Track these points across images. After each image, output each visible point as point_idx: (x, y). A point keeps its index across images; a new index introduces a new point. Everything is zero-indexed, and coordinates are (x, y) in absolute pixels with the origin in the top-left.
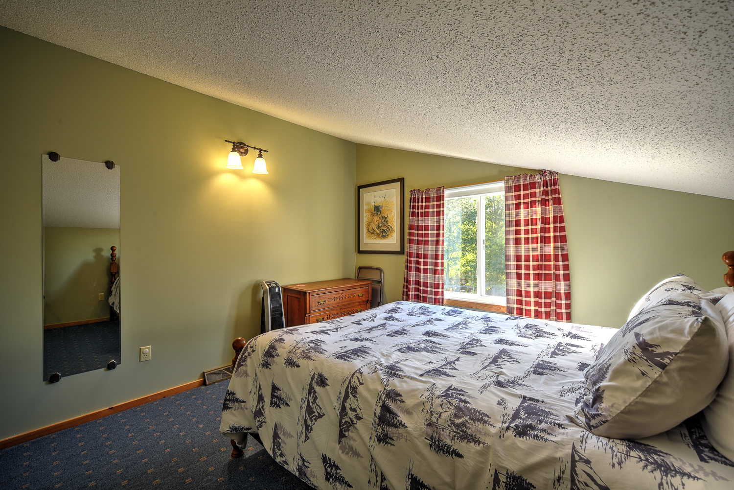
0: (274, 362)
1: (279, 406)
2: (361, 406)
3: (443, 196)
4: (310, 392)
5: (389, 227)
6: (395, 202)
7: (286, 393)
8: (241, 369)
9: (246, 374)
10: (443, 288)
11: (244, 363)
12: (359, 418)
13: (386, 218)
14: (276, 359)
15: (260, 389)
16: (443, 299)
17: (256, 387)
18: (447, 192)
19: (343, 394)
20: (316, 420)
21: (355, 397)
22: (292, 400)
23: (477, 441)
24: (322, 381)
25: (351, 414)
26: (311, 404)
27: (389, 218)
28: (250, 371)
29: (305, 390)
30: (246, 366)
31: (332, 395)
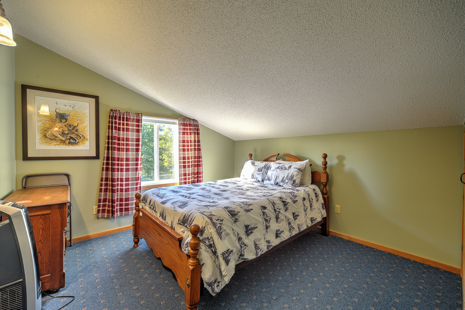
0: (240, 216)
1: (252, 232)
2: (279, 206)
3: (142, 120)
4: (264, 215)
5: (81, 136)
6: (88, 114)
7: (254, 224)
8: (223, 235)
9: (228, 234)
10: (140, 180)
11: (222, 231)
12: (280, 209)
13: (75, 127)
14: (239, 214)
15: (238, 234)
16: (140, 187)
17: (236, 236)
18: (144, 118)
19: (272, 207)
20: (270, 222)
21: (275, 205)
22: (258, 224)
23: (297, 196)
24: (264, 208)
25: (278, 210)
26: (266, 218)
27: (80, 128)
28: (229, 231)
29: (261, 215)
30: (225, 230)
31: (270, 209)
